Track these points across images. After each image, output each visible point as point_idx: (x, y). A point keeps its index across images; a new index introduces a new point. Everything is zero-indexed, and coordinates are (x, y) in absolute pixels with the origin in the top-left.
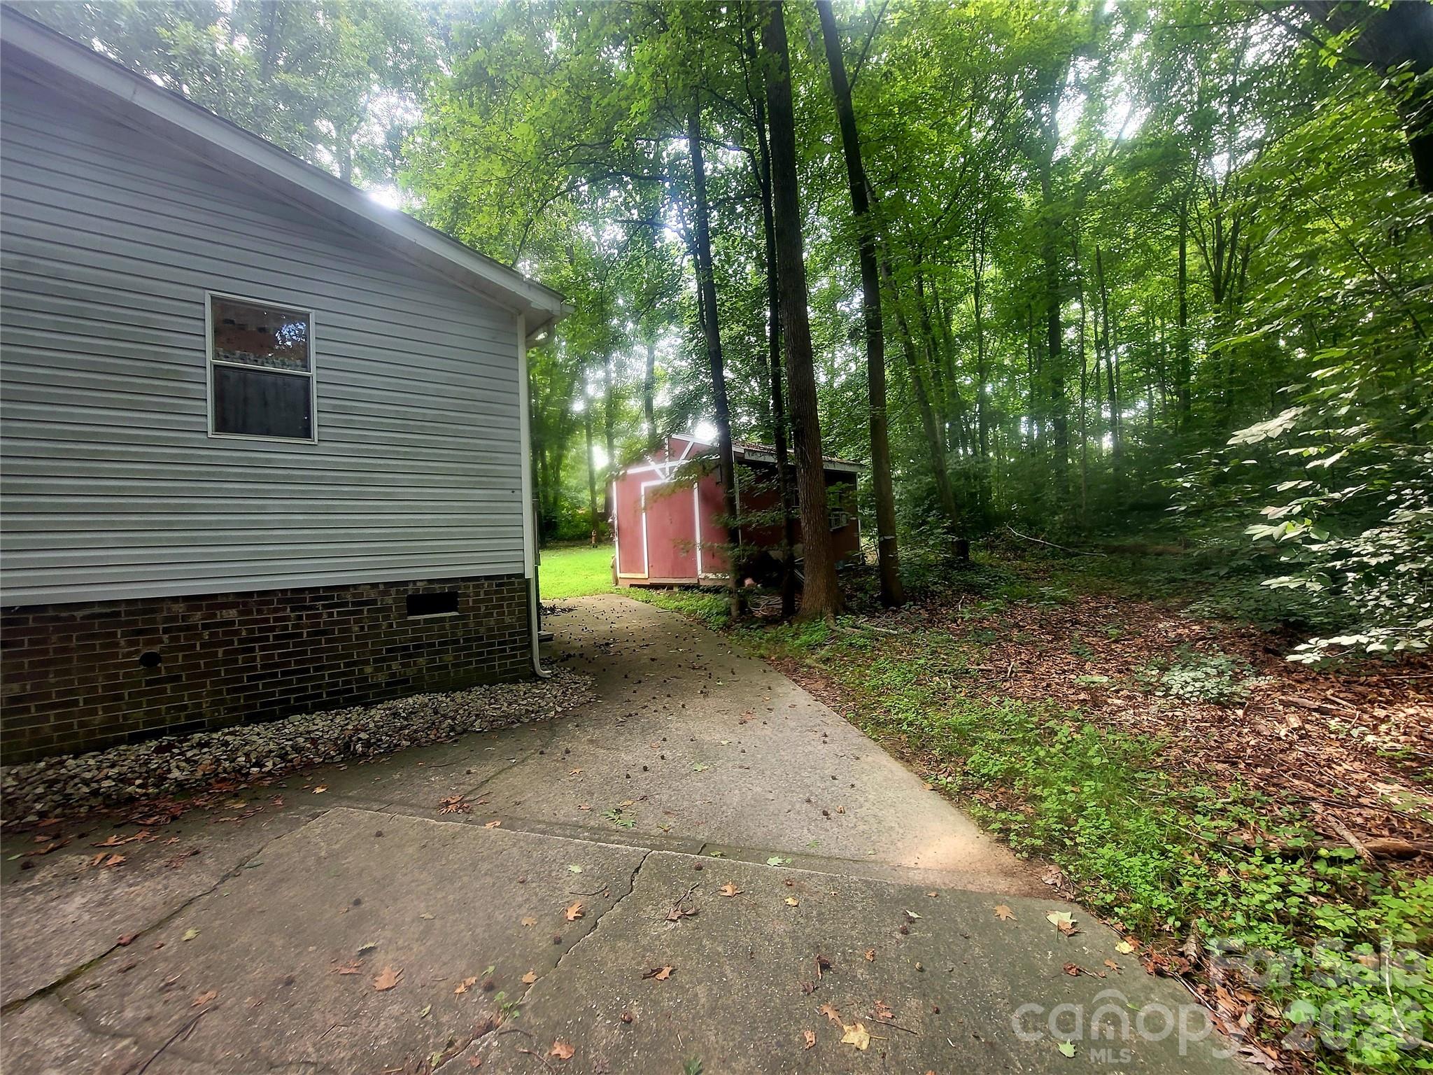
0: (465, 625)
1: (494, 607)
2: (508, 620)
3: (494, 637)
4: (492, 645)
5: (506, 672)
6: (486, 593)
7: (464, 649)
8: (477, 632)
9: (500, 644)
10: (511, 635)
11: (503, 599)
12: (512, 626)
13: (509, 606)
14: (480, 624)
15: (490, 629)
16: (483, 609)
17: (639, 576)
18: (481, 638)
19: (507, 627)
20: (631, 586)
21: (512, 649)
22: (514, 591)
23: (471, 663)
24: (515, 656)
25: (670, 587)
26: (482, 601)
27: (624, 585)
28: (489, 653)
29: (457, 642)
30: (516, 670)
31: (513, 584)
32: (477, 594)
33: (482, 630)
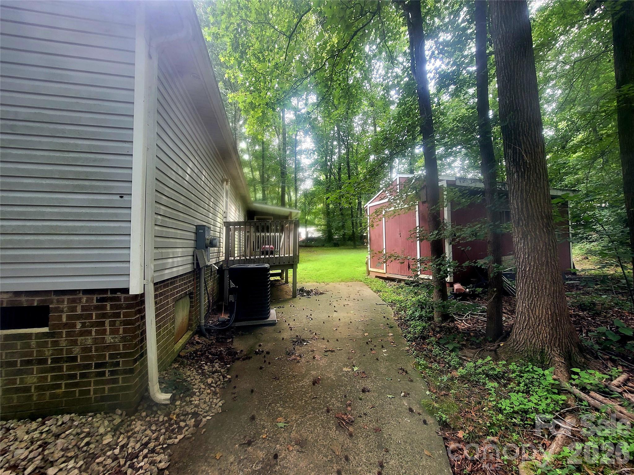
0: (55, 343)
1: (93, 325)
2: (109, 339)
3: (90, 358)
4: (88, 366)
5: (103, 399)
6: (84, 309)
7: (53, 369)
8: (69, 351)
9: (98, 366)
10: (112, 356)
11: (104, 316)
12: (114, 347)
13: (112, 324)
14: (75, 343)
15: (86, 349)
16: (79, 326)
17: (381, 271)
18: (74, 359)
19: (108, 348)
20: (376, 277)
21: (112, 373)
22: (120, 307)
23: (59, 386)
24: (115, 381)
25: (400, 281)
26: (79, 317)
27: (373, 275)
28: (83, 376)
29: (44, 361)
30: (116, 397)
31: (118, 299)
32: (74, 309)
33: (76, 350)
